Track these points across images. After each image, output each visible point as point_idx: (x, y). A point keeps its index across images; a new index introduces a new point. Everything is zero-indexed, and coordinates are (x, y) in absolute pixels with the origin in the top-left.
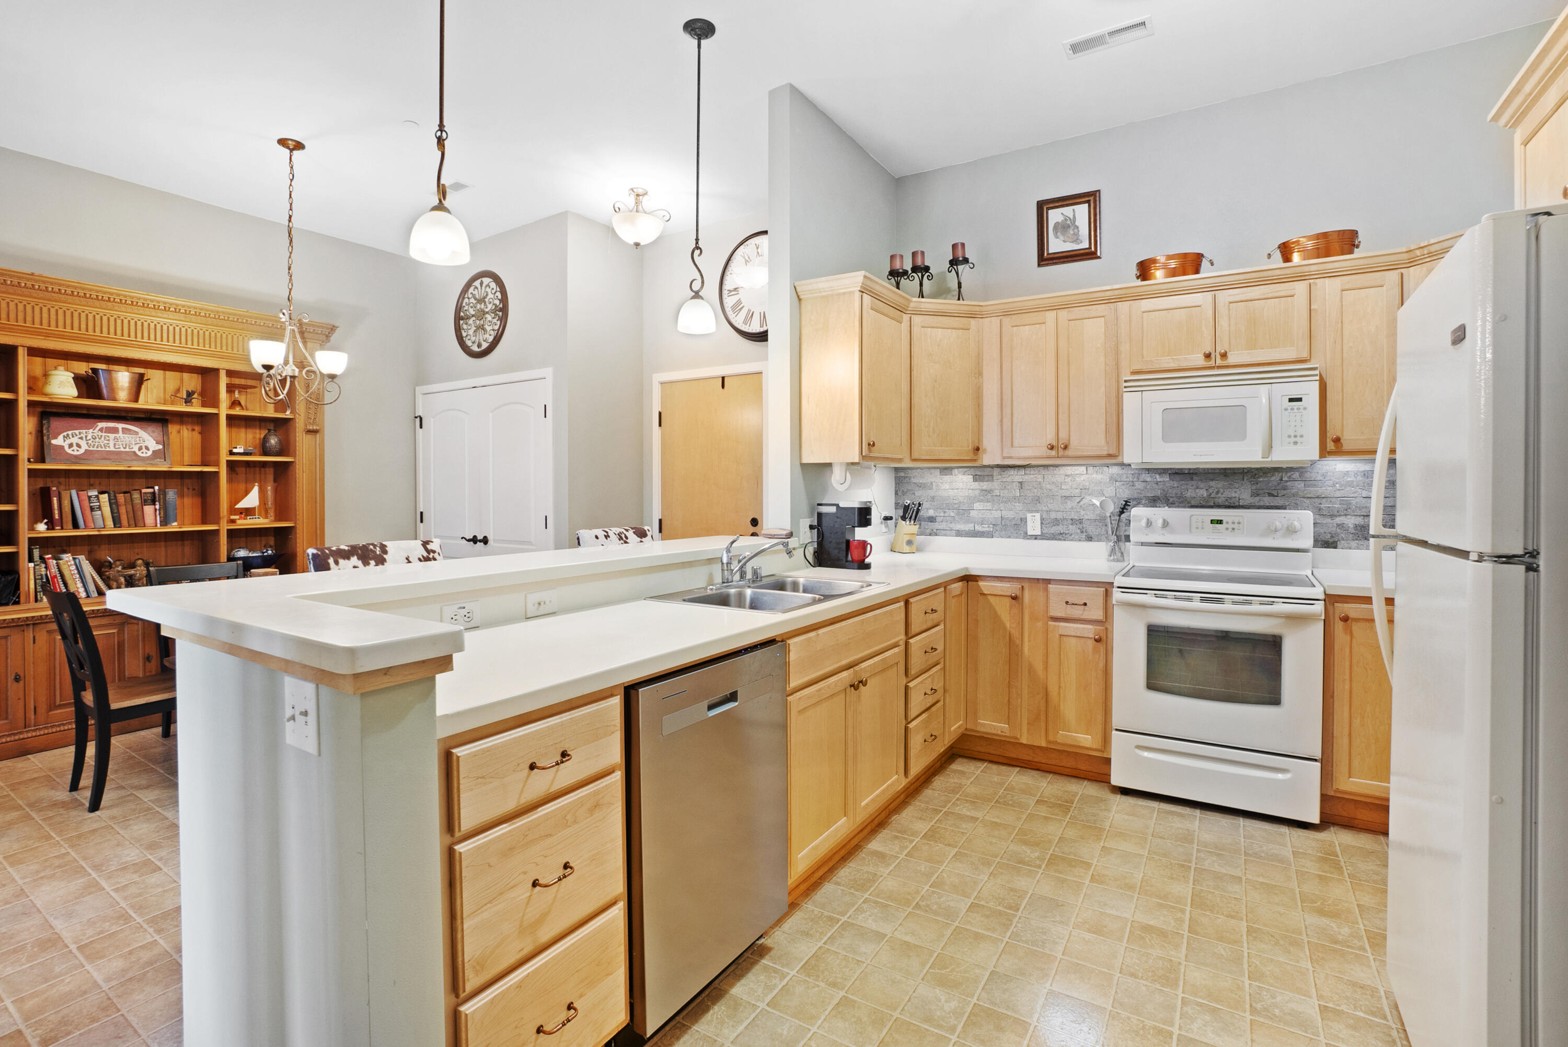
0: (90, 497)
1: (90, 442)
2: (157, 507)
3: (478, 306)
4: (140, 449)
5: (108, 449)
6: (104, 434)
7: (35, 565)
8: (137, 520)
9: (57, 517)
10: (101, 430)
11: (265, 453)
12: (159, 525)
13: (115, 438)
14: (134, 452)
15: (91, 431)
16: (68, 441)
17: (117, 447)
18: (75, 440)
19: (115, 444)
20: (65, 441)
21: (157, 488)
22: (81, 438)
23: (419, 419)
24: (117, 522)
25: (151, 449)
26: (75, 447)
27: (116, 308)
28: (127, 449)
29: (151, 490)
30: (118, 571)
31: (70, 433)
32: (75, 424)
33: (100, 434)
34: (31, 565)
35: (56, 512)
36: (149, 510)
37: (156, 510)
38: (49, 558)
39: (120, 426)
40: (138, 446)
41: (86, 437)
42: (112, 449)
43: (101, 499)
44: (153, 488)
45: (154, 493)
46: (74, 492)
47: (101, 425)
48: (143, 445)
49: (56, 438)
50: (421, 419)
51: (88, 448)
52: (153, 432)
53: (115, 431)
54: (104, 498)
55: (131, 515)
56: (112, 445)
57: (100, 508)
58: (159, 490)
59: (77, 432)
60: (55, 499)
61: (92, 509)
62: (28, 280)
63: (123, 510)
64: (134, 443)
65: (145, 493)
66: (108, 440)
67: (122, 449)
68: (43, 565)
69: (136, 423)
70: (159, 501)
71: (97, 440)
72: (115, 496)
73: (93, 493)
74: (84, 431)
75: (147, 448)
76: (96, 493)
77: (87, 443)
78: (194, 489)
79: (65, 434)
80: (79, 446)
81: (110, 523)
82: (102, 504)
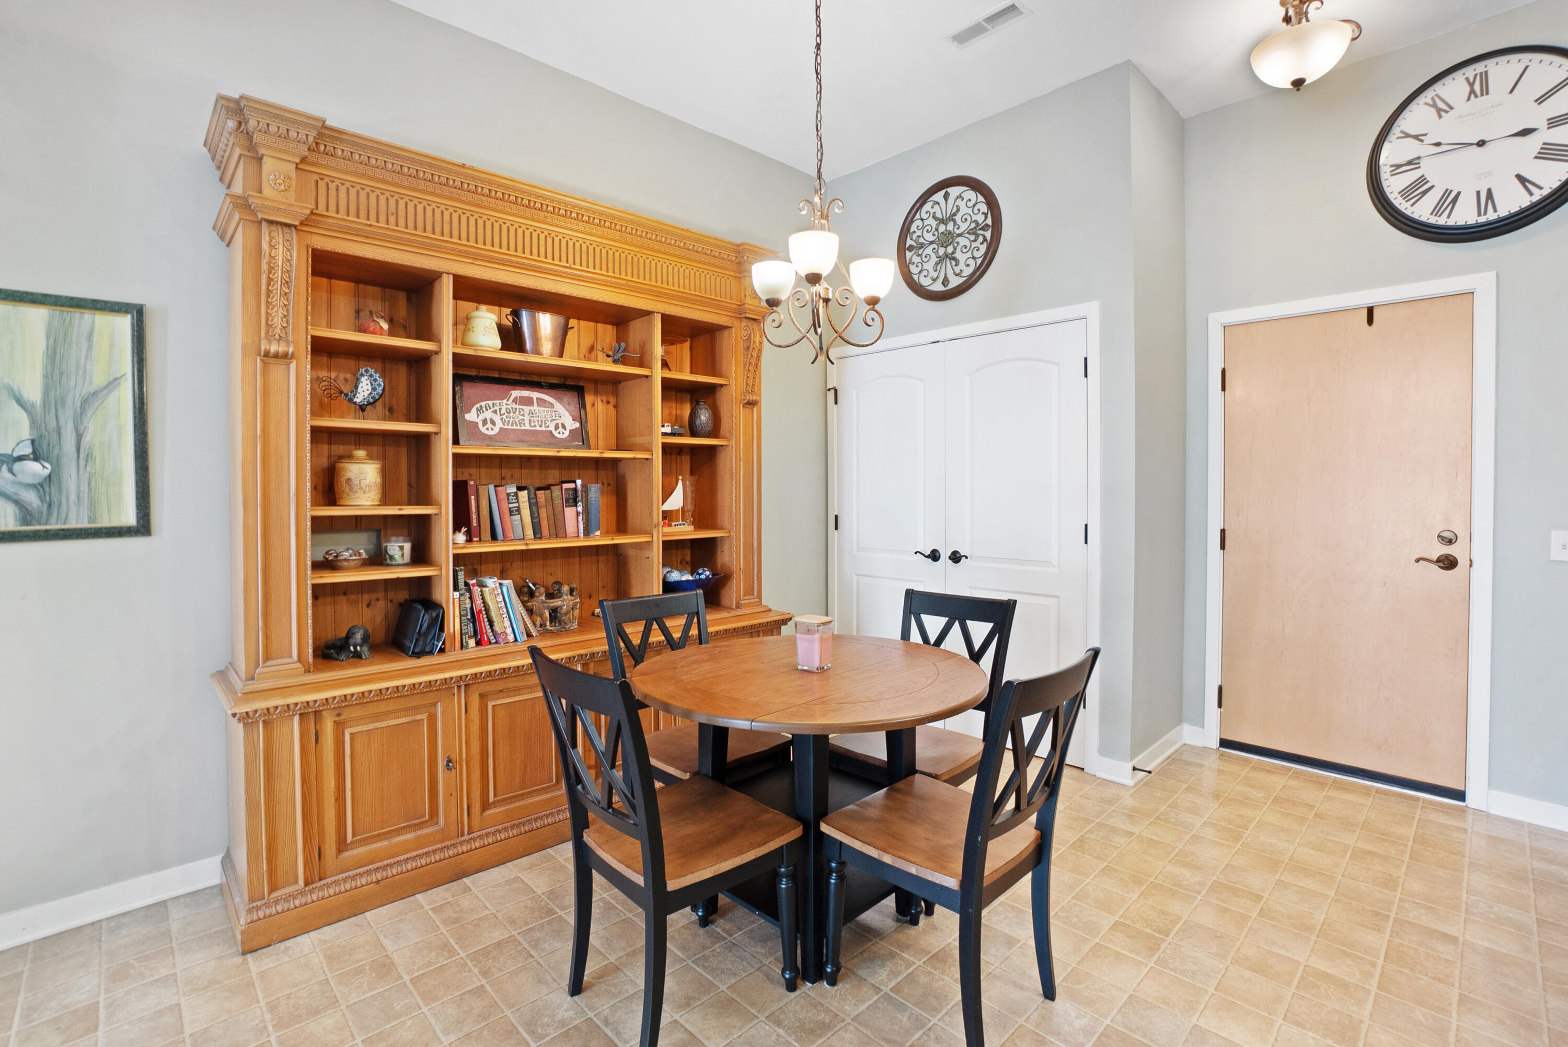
0: (508, 495)
1: (504, 417)
2: (580, 509)
3: (942, 228)
4: (557, 428)
5: (523, 428)
6: (518, 407)
7: (460, 595)
8: (558, 530)
9: (475, 524)
10: (515, 401)
11: (694, 433)
12: (582, 535)
13: (530, 413)
14: (551, 432)
15: (505, 401)
16: (482, 416)
17: (533, 424)
18: (488, 415)
19: (530, 421)
20: (478, 415)
21: (579, 482)
22: (495, 412)
23: (833, 391)
24: (537, 533)
25: (569, 428)
26: (489, 425)
27: (549, 220)
28: (543, 428)
29: (572, 486)
30: (543, 602)
31: (483, 404)
32: (488, 392)
33: (514, 406)
34: (457, 594)
35: (474, 516)
36: (570, 512)
37: (578, 513)
38: (473, 585)
39: (535, 395)
40: (554, 423)
41: (500, 409)
42: (527, 427)
43: (520, 498)
44: (575, 482)
45: (575, 490)
46: (491, 487)
47: (516, 393)
48: (560, 422)
49: (469, 411)
50: (836, 391)
51: (502, 426)
52: (569, 404)
53: (528, 401)
54: (523, 495)
55: (552, 521)
56: (527, 422)
57: (519, 510)
58: (582, 485)
59: (490, 403)
60: (473, 497)
61: (511, 512)
62: (458, 174)
63: (543, 513)
64: (549, 419)
65: (567, 490)
66: (523, 415)
67: (538, 428)
68: (468, 595)
69: (550, 391)
70: (582, 501)
71: (512, 414)
72: (535, 494)
73: (512, 489)
74: (498, 402)
75: (564, 427)
76: (514, 490)
77: (502, 419)
78: (609, 485)
79: (478, 405)
80: (493, 423)
81: (529, 532)
82: (521, 505)
